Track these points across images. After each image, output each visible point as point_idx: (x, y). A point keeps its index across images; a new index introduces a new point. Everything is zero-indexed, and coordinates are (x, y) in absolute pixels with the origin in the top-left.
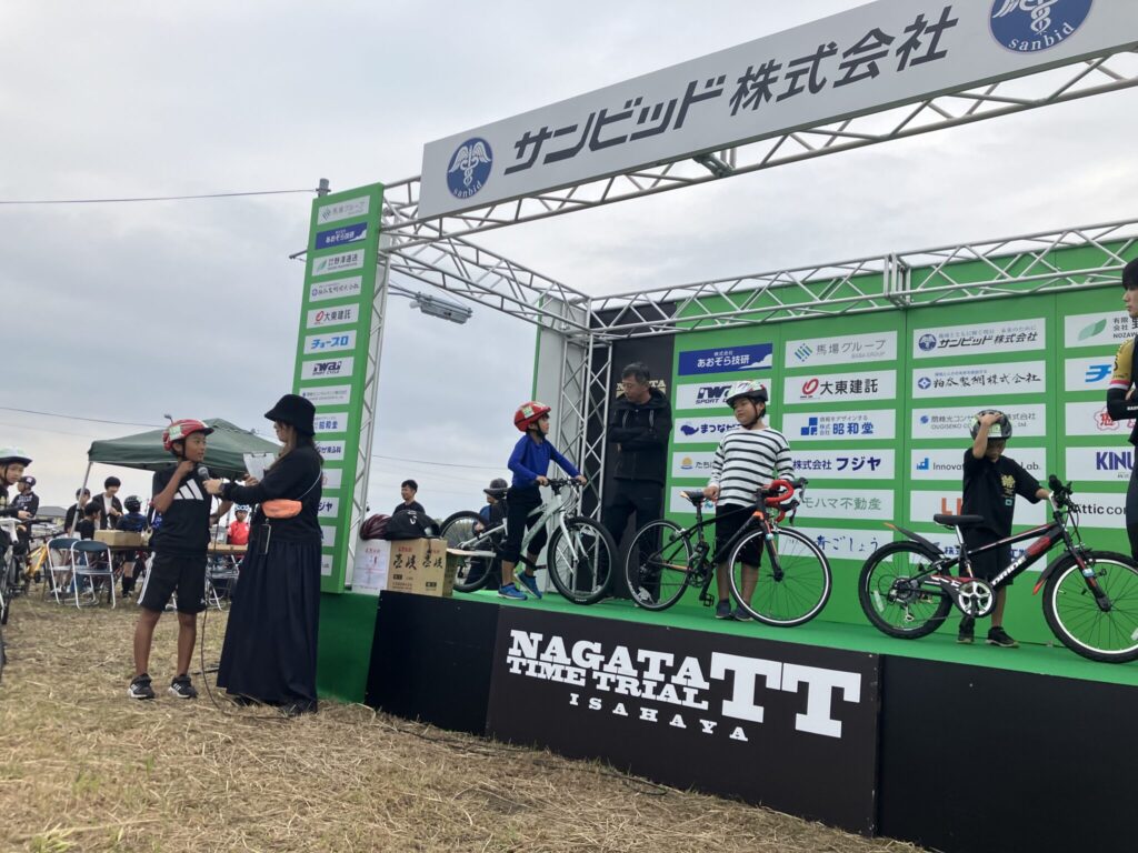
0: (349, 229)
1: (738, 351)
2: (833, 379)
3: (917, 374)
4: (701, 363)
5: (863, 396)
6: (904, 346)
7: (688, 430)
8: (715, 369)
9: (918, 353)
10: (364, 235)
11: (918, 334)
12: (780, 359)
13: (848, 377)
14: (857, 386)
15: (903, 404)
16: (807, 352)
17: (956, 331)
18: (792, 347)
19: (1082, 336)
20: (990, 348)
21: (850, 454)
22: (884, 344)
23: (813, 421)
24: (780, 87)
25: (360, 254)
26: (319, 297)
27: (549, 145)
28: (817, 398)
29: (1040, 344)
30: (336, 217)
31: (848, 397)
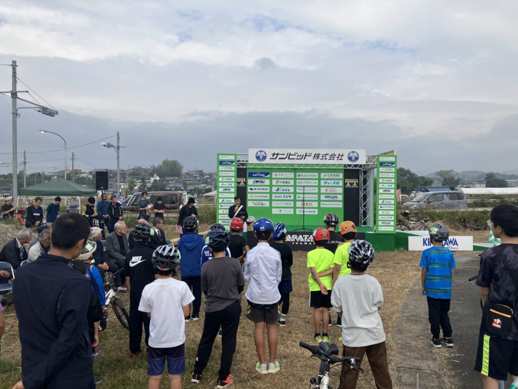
0: (229, 162)
1: (262, 173)
2: (282, 181)
3: (297, 181)
4: (254, 175)
5: (288, 184)
6: (295, 175)
7: (251, 189)
8: (257, 177)
9: (297, 177)
10: (234, 164)
11: (297, 174)
12: (271, 176)
13: (285, 181)
14: (286, 182)
15: (295, 186)
16: (277, 175)
18: (274, 174)
19: (324, 176)
20: (309, 177)
21: (285, 195)
22: (291, 175)
23: (278, 188)
24: (320, 158)
25: (233, 167)
26: (222, 175)
27: (279, 156)
28: (279, 184)
29: (317, 177)
30: (225, 159)
31: (285, 184)
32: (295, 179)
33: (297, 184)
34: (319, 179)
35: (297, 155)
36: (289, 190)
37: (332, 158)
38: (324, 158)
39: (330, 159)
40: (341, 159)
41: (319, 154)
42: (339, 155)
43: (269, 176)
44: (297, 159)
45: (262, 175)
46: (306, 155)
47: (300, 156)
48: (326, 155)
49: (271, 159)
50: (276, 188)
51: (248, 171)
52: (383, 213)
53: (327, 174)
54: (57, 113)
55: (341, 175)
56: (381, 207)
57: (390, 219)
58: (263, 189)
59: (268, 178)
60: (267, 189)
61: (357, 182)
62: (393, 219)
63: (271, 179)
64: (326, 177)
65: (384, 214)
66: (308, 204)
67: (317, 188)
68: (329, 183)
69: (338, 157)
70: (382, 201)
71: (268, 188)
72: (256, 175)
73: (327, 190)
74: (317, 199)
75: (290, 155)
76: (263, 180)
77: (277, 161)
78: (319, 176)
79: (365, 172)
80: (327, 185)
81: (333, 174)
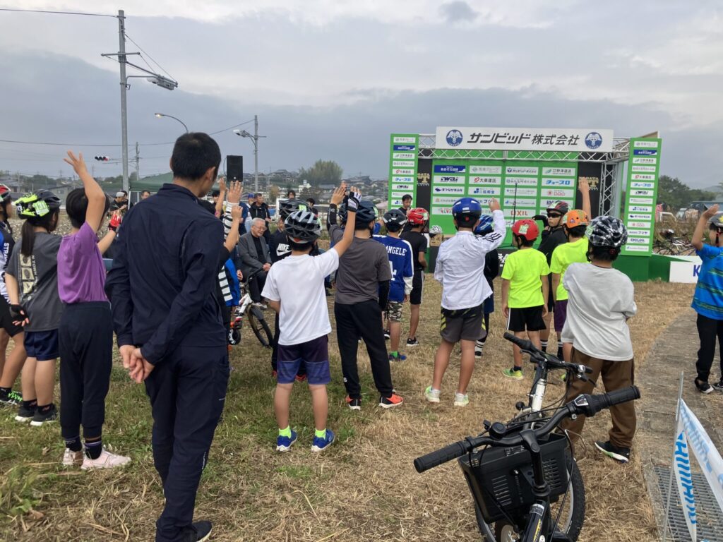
0: (408, 146)
1: (455, 167)
2: (484, 178)
3: (507, 178)
4: (442, 169)
5: (492, 183)
6: (504, 171)
7: (438, 190)
8: (447, 172)
9: (507, 173)
10: (414, 149)
11: (507, 168)
12: (468, 171)
13: (488, 178)
14: (490, 181)
15: (503, 186)
16: (476, 169)
17: (517, 168)
18: (471, 168)
19: (546, 173)
20: (525, 173)
21: (488, 199)
22: (498, 170)
23: (478, 189)
24: (543, 141)
25: (413, 155)
26: (396, 165)
27: (481, 138)
28: (479, 183)
29: (537, 174)
30: (402, 142)
31: (488, 183)
32: (503, 176)
33: (506, 184)
34: (540, 177)
35: (508, 137)
36: (493, 192)
37: (561, 142)
38: (549, 141)
39: (558, 144)
40: (574, 144)
41: (541, 136)
42: (572, 137)
43: (464, 171)
44: (507, 143)
45: (454, 170)
46: (522, 137)
47: (513, 139)
48: (552, 137)
49: (468, 142)
50: (475, 189)
51: (434, 164)
52: (634, 225)
53: (552, 169)
54: (176, 85)
55: (573, 172)
56: (631, 216)
57: (644, 235)
58: (455, 190)
59: (463, 174)
60: (461, 190)
61: (597, 182)
62: (648, 234)
63: (467, 175)
64: (551, 174)
65: (636, 227)
66: (521, 213)
67: (535, 190)
68: (554, 183)
69: (571, 140)
70: (633, 207)
71: (463, 188)
72: (445, 169)
73: (550, 193)
74: (535, 206)
75: (498, 136)
76: (456, 177)
77: (479, 146)
78: (540, 171)
79: (610, 168)
80: (551, 185)
81: (560, 169)
